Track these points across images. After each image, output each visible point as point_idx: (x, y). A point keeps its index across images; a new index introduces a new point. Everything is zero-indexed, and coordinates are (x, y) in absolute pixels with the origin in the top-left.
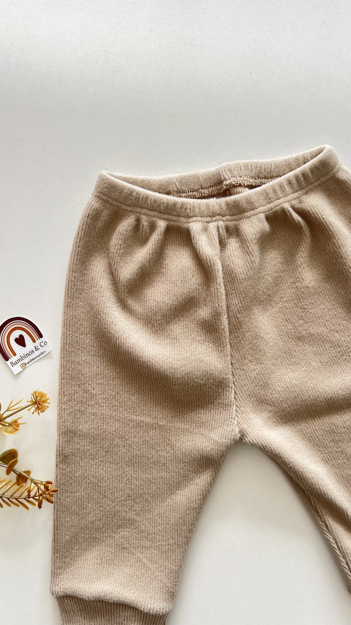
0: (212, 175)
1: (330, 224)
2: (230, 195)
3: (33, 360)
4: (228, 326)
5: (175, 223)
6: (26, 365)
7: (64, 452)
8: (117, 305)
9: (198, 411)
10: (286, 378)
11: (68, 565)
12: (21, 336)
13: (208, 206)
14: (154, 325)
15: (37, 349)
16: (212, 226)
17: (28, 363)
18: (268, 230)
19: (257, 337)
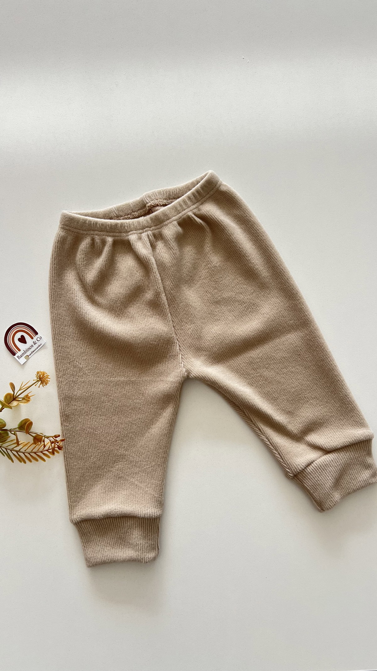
0: (138, 202)
1: (221, 221)
2: (152, 212)
3: (33, 352)
4: (166, 301)
5: (119, 238)
6: (29, 356)
7: (65, 413)
8: (88, 301)
9: (157, 365)
10: (213, 330)
11: (81, 498)
12: (22, 336)
13: (139, 222)
14: (116, 311)
15: (35, 343)
16: (144, 235)
17: (30, 354)
18: (182, 232)
19: (187, 305)
